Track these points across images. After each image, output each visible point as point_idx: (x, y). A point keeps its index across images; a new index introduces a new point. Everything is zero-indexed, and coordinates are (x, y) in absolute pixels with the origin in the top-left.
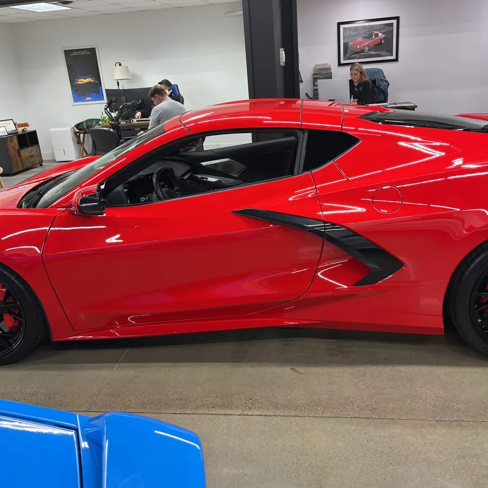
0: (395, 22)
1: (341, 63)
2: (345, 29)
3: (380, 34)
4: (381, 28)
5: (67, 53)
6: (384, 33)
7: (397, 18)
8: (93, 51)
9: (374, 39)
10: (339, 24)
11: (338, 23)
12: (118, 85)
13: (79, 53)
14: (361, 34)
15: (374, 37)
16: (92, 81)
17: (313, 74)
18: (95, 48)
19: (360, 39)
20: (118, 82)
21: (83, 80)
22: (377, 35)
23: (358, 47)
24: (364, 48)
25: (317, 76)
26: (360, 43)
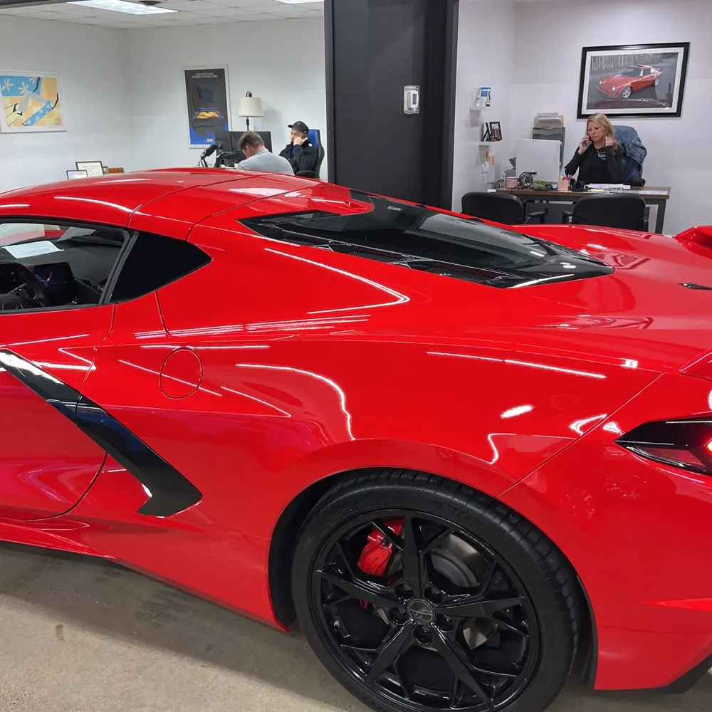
0: (681, 50)
1: (582, 113)
2: (594, 58)
3: (652, 71)
4: (655, 60)
5: (189, 74)
6: (661, 69)
7: (686, 46)
8: (221, 73)
9: (642, 77)
10: (585, 50)
11: (584, 48)
12: (248, 124)
13: (205, 75)
14: (621, 68)
15: (641, 75)
16: (217, 116)
17: (534, 129)
18: (224, 69)
19: (618, 76)
20: (248, 121)
21: (205, 113)
22: (647, 71)
23: (614, 89)
24: (623, 91)
25: (538, 132)
26: (616, 83)
